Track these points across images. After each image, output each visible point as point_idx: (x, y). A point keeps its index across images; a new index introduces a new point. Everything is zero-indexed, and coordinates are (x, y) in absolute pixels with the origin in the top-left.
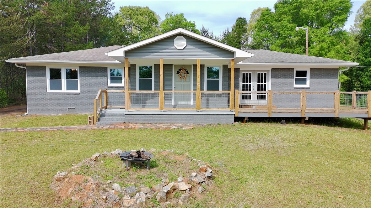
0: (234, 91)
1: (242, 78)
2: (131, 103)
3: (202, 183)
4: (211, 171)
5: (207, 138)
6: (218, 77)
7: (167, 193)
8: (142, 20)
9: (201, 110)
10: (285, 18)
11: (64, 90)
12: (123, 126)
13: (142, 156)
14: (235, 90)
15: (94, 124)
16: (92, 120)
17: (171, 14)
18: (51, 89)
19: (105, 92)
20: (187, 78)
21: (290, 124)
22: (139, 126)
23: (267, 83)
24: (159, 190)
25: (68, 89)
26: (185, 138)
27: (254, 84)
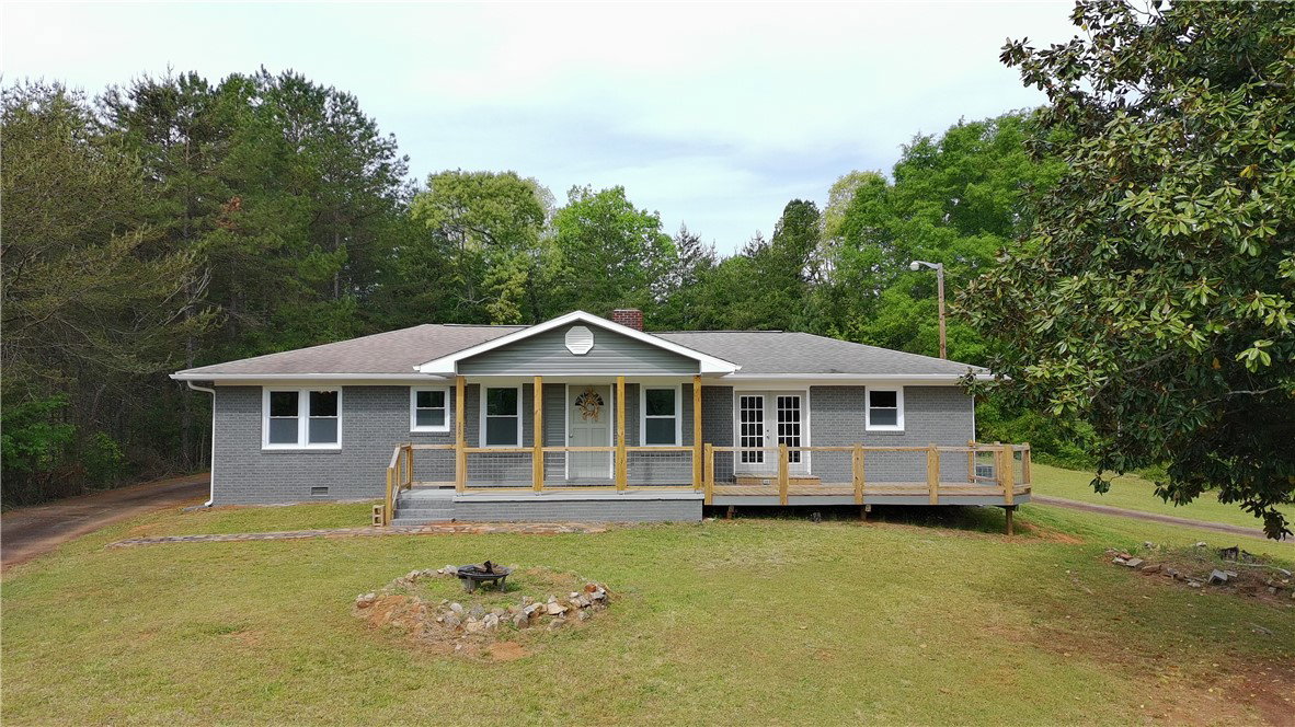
0: (703, 448)
1: (741, 410)
2: (469, 476)
3: (586, 606)
4: (603, 591)
5: (628, 551)
6: (672, 412)
7: (529, 616)
8: (494, 213)
9: (628, 490)
10: (922, 208)
11: (303, 443)
12: (451, 529)
13: (494, 569)
14: (703, 445)
15: (385, 524)
16: (381, 516)
17: (585, 189)
18: (273, 440)
19: (408, 449)
20: (601, 415)
21: (832, 523)
22: (487, 528)
23: (800, 423)
24: (518, 612)
25: (313, 439)
26: (584, 551)
27: (770, 425)
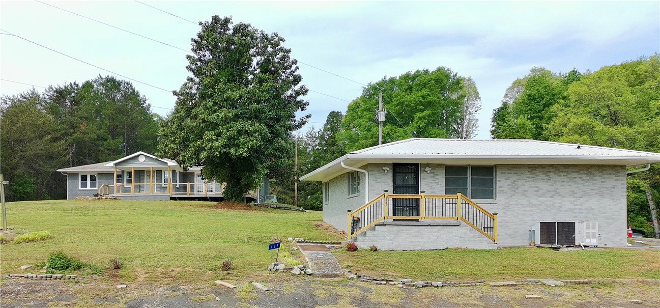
18: (81, 187)
19: (108, 186)
25: (91, 187)
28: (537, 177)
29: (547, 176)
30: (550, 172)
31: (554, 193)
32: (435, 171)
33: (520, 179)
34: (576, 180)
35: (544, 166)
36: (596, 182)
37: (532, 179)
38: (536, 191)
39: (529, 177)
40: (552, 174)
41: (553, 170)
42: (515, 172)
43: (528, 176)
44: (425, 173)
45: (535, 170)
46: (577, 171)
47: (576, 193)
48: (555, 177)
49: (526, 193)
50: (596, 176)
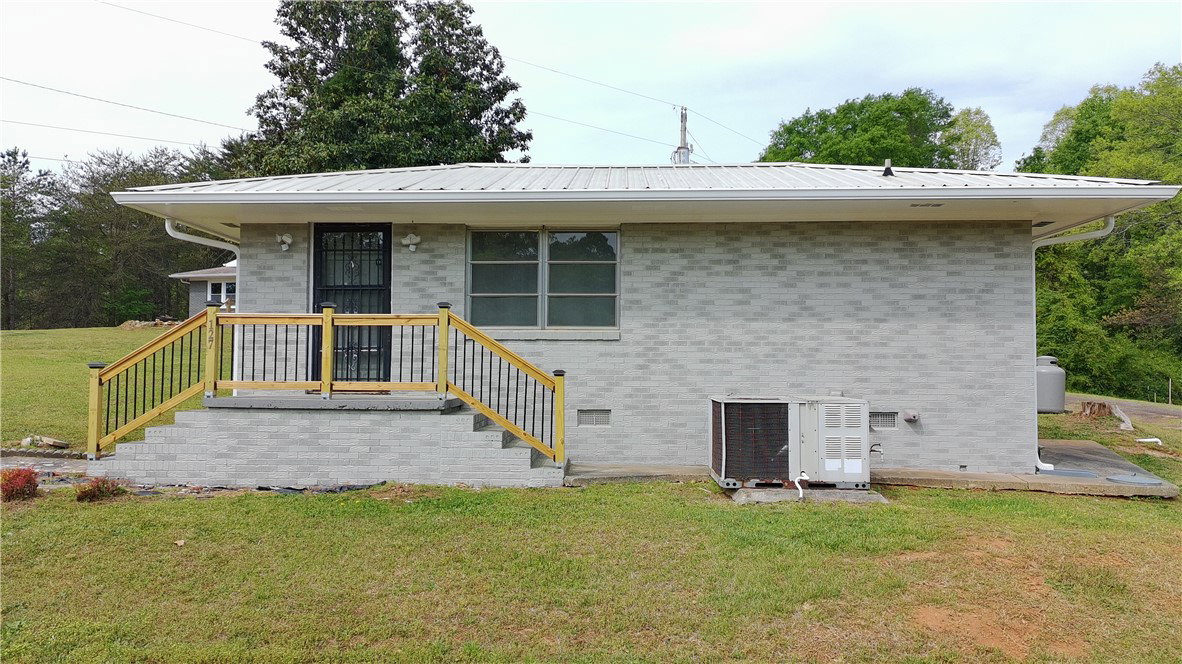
28: (744, 262)
29: (775, 256)
30: (783, 245)
31: (795, 309)
32: (434, 245)
33: (692, 268)
34: (865, 268)
35: (764, 228)
36: (930, 273)
37: (729, 268)
38: (740, 303)
39: (719, 262)
40: (790, 253)
41: (795, 239)
42: (676, 246)
43: (717, 257)
44: (404, 250)
45: (737, 239)
46: (869, 240)
47: (865, 309)
48: (798, 260)
49: (708, 308)
50: (930, 256)
